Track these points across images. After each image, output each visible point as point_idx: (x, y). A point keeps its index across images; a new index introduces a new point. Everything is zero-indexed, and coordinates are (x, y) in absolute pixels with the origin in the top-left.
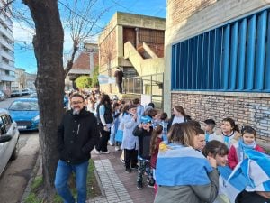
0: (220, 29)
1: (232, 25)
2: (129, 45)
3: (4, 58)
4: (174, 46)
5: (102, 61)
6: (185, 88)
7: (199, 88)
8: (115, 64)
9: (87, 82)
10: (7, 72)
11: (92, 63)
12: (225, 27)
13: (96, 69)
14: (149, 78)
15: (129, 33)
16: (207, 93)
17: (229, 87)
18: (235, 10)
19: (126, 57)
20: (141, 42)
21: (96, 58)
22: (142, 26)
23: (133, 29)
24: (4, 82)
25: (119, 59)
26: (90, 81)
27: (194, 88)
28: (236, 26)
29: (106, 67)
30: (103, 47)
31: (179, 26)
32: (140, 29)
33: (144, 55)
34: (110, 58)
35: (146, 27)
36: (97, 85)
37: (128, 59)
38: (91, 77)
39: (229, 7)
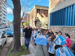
0: (64, 8)
1: (68, 7)
2: (38, 14)
4: (51, 14)
6: (54, 25)
8: (34, 19)
11: (28, 19)
12: (66, 8)
13: (29, 20)
14: (44, 23)
15: (38, 11)
18: (69, 3)
20: (42, 13)
21: (29, 17)
22: (42, 9)
23: (39, 10)
25: (35, 17)
27: (57, 25)
29: (32, 20)
30: (31, 14)
31: (53, 8)
34: (33, 17)
37: (38, 18)
38: (27, 23)
39: (67, 2)
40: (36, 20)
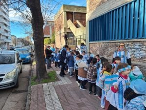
0: (108, 13)
1: (113, 11)
2: (69, 21)
3: (5, 30)
4: (90, 21)
5: (56, 30)
6: (95, 41)
7: (101, 40)
8: (63, 31)
9: (49, 41)
10: (7, 37)
11: (51, 31)
12: (110, 12)
13: (53, 34)
14: (79, 37)
15: (69, 15)
16: (104, 42)
17: (112, 39)
18: (114, 5)
19: (68, 27)
20: (76, 19)
21: (53, 28)
22: (76, 11)
24: (6, 42)
25: (65, 28)
26: (50, 40)
27: (99, 40)
28: (115, 12)
29: (59, 33)
30: (56, 22)
31: (92, 12)
32: (75, 13)
33: (77, 26)
34: (60, 28)
35: (78, 12)
36: (54, 43)
37: (69, 28)
38: (51, 38)
39: (111, 4)
40: (66, 33)
